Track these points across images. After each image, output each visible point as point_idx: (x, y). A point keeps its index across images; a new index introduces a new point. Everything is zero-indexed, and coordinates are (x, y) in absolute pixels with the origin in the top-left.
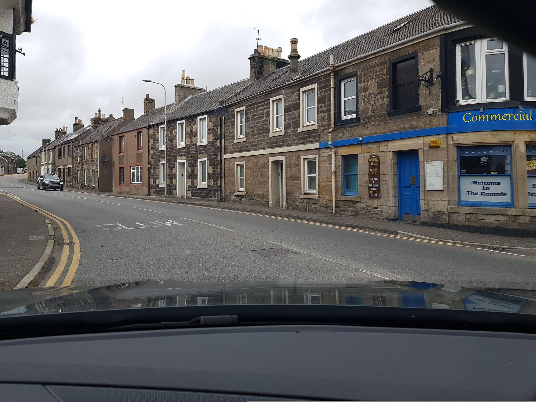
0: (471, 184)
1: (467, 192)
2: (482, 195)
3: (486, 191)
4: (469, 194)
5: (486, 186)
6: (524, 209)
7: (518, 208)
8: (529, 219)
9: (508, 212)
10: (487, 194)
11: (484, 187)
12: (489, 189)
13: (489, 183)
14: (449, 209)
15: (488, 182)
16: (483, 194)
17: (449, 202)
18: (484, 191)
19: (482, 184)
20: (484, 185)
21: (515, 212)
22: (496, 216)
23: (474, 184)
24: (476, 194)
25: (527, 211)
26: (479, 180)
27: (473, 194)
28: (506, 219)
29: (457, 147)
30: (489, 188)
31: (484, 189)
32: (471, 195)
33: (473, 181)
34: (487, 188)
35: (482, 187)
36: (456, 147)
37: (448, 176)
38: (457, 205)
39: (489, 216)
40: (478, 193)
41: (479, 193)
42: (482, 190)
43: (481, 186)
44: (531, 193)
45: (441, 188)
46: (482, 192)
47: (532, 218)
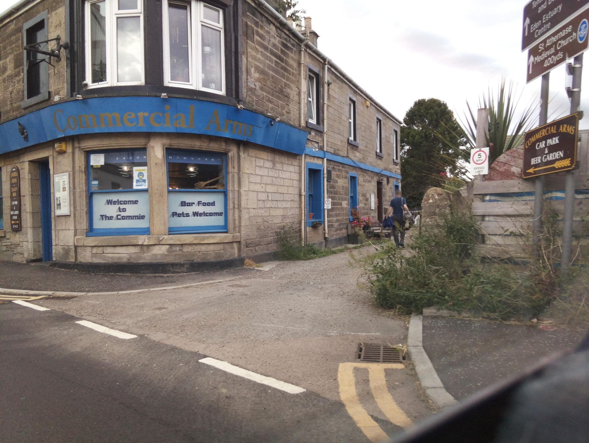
0: (105, 205)
1: (101, 216)
2: (118, 219)
3: (123, 214)
4: (102, 219)
5: (122, 206)
6: (160, 236)
7: (153, 235)
8: (167, 248)
9: (139, 241)
10: (124, 218)
11: (119, 207)
12: (125, 211)
13: (125, 203)
14: (75, 242)
15: (124, 201)
16: (119, 217)
17: (76, 232)
18: (119, 213)
19: (118, 204)
20: (120, 206)
21: (147, 241)
22: (124, 248)
23: (108, 204)
24: (111, 218)
25: (164, 238)
26: (114, 197)
27: (107, 218)
28: (137, 251)
29: (85, 151)
30: (125, 209)
31: (120, 211)
32: (106, 220)
33: (107, 200)
34: (123, 209)
35: (118, 208)
36: (83, 153)
37: (74, 194)
38: (85, 235)
39: (117, 248)
40: (113, 217)
41: (115, 216)
42: (117, 212)
43: (117, 206)
44: (179, 214)
45: (67, 212)
46: (118, 215)
47: (170, 246)
